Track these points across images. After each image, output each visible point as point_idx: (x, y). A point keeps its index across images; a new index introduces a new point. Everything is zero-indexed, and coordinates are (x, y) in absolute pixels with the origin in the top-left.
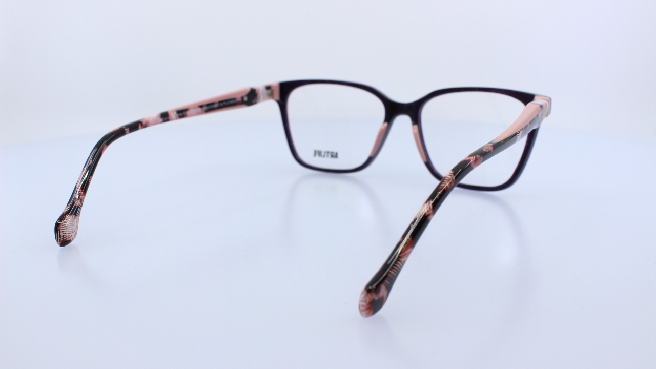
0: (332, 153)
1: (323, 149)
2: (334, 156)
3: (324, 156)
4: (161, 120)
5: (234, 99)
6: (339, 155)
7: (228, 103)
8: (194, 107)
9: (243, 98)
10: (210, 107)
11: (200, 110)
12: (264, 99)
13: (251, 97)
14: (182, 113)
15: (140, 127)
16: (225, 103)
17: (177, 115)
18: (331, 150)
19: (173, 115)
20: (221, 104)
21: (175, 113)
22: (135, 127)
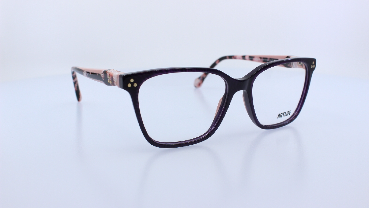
4: (241, 58)
8: (257, 57)
11: (260, 59)
14: (251, 58)
15: (233, 57)
17: (249, 58)
19: (247, 58)
22: (230, 57)
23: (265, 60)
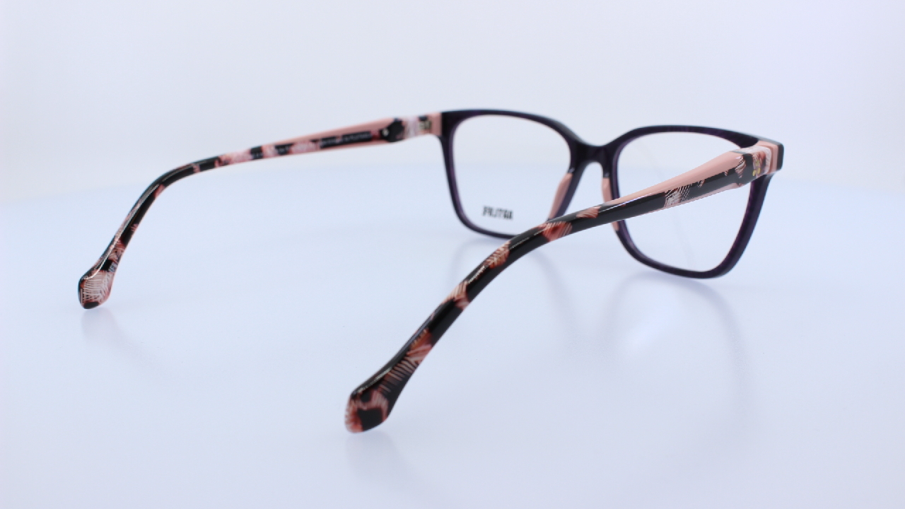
0: (506, 211)
1: (495, 205)
2: (508, 215)
3: (495, 216)
4: (250, 157)
5: (368, 132)
6: (514, 215)
7: (357, 138)
8: (303, 141)
9: (381, 131)
10: (328, 142)
11: (312, 145)
12: (416, 134)
13: (394, 131)
14: (284, 149)
15: (217, 164)
16: (352, 138)
17: (276, 151)
18: (504, 207)
19: (268, 151)
20: (347, 139)
21: (273, 148)
22: (208, 164)
23: (330, 142)
